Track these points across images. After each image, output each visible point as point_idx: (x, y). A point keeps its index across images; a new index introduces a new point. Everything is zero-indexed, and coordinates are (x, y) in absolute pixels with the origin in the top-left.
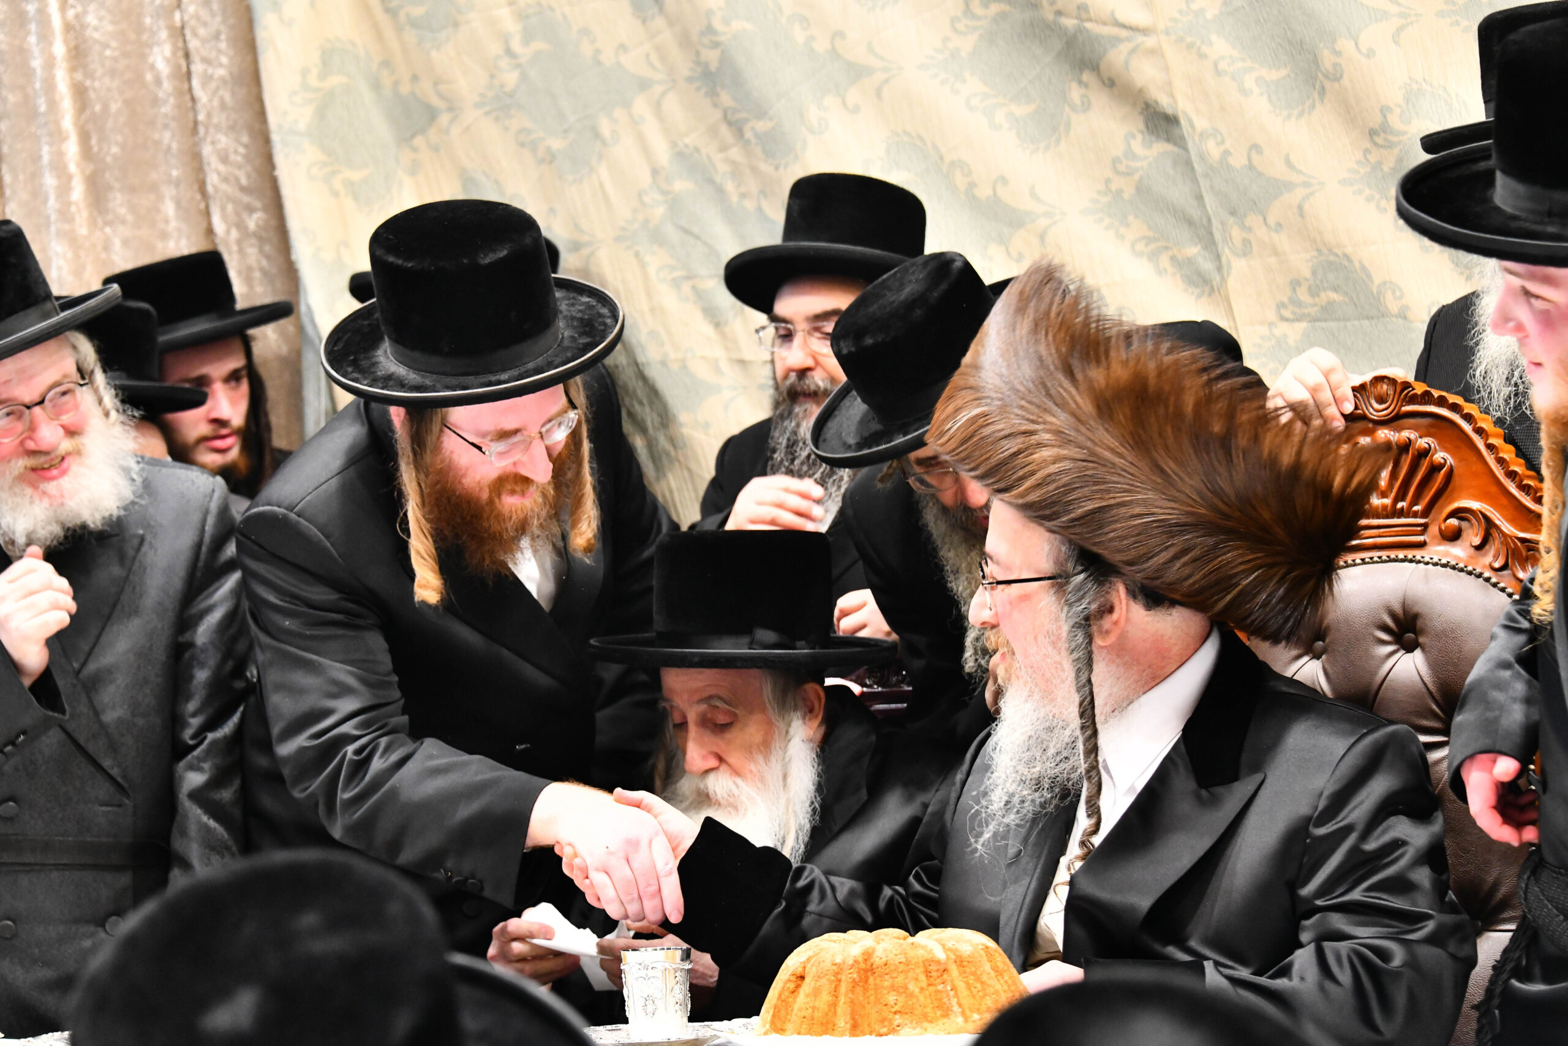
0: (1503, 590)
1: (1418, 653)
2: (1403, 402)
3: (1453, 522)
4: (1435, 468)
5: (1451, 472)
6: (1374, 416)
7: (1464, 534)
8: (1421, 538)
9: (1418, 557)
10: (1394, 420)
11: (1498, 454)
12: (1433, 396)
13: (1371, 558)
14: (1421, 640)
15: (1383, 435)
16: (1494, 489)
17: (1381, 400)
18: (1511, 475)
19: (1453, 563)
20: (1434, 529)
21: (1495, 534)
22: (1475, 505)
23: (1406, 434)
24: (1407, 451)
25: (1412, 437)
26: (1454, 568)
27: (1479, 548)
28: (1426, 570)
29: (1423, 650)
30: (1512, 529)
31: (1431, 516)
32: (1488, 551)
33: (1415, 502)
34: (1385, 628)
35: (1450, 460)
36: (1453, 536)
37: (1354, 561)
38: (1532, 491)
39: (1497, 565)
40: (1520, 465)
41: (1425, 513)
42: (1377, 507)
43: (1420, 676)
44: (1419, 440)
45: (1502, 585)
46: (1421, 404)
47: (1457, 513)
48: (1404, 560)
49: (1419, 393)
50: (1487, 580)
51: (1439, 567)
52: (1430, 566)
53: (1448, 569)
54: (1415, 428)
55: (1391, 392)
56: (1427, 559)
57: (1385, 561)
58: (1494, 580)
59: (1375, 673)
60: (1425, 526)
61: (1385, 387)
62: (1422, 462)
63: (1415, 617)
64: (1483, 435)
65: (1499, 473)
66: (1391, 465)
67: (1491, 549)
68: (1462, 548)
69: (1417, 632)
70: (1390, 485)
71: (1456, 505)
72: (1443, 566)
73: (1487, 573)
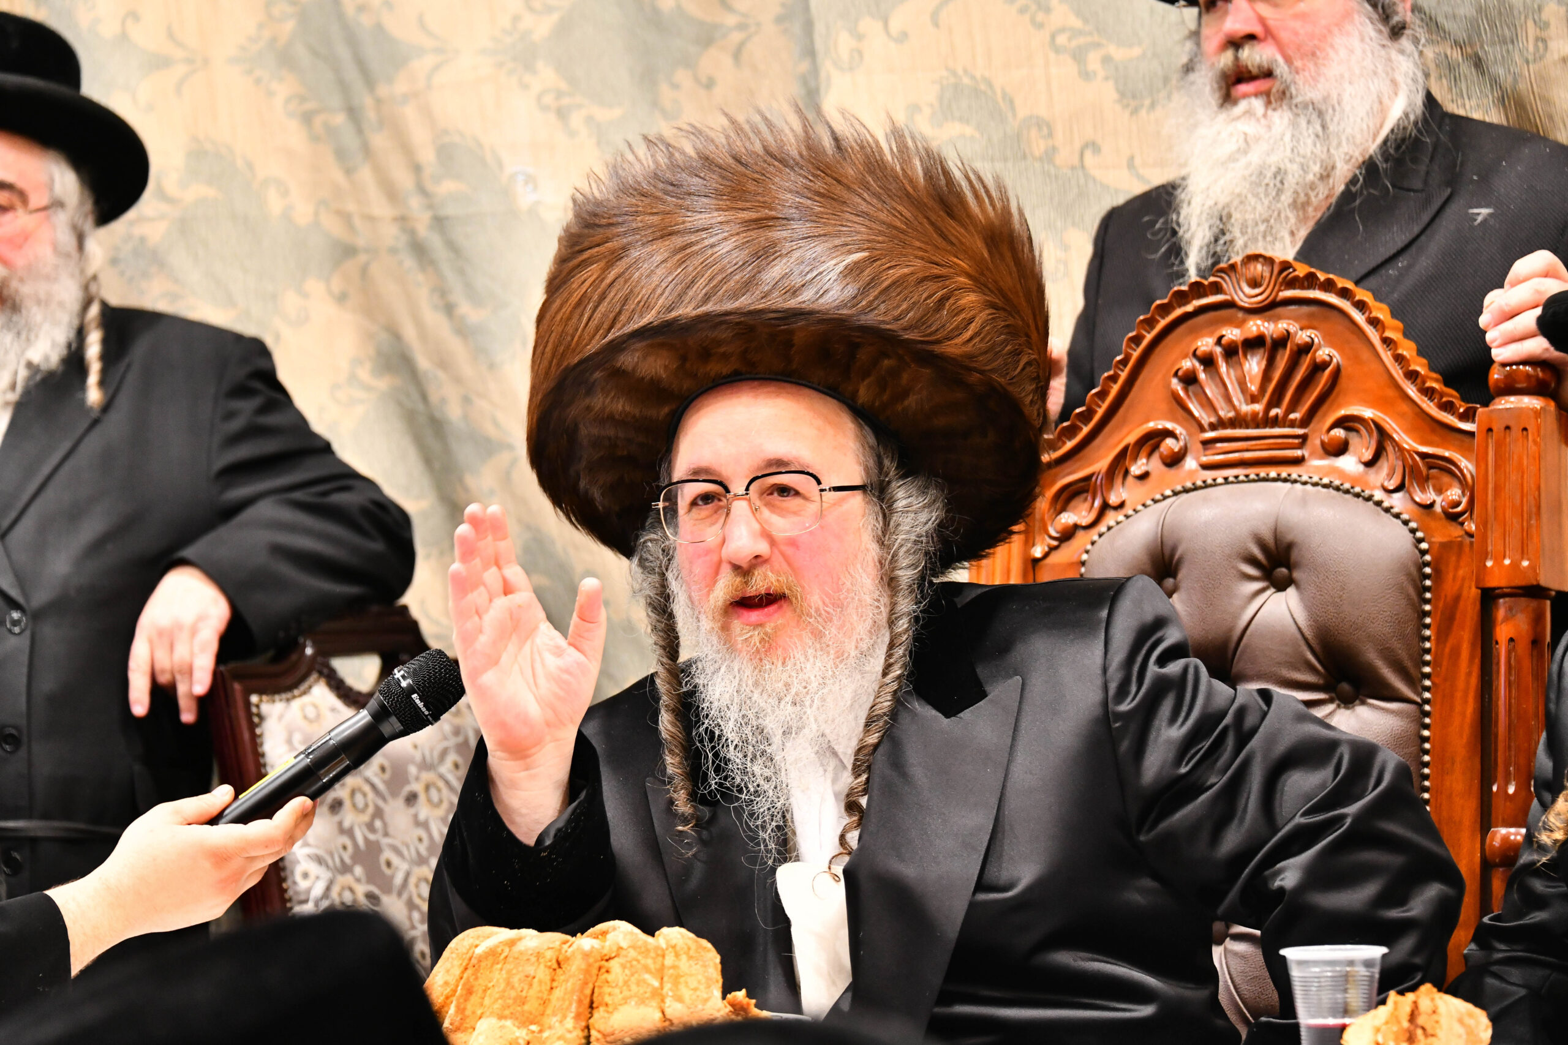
0: (1397, 516)
1: (1291, 591)
2: (1281, 285)
3: (1339, 433)
4: (1318, 367)
5: (1338, 371)
6: (1245, 302)
7: (1351, 448)
8: (1298, 453)
9: (1294, 476)
10: (1269, 308)
11: (1396, 349)
12: (1317, 278)
13: (1236, 477)
14: (1296, 575)
15: (1254, 329)
16: (1391, 393)
17: (1254, 283)
18: (1412, 376)
19: (1337, 483)
20: (1315, 442)
21: (1390, 448)
22: (1368, 413)
23: (1283, 325)
24: (1285, 346)
25: (1292, 329)
26: (1337, 489)
27: (1369, 464)
28: (1304, 492)
29: (1298, 587)
30: (1411, 442)
31: (1312, 425)
32: (1381, 468)
33: (1292, 408)
34: (1252, 561)
35: (1337, 358)
36: (1340, 449)
37: (1214, 480)
38: (1437, 396)
39: (1390, 485)
40: (1421, 365)
41: (1305, 422)
42: (1246, 414)
43: (1294, 619)
44: (1300, 333)
45: (1395, 510)
46: (1303, 288)
47: (1345, 423)
48: (1278, 479)
49: (1301, 275)
50: (1379, 504)
51: (1319, 488)
52: (1309, 487)
53: (1331, 490)
54: (1296, 319)
55: (1267, 274)
56: (1305, 478)
57: (1254, 481)
58: (1386, 504)
59: (1237, 617)
60: (1304, 438)
61: (1259, 267)
62: (1302, 361)
63: (1290, 546)
64: (1379, 326)
65: (1397, 373)
66: (1264, 363)
67: (1384, 466)
68: (1349, 463)
69: (1289, 566)
70: (1263, 388)
71: (1343, 412)
72: (1325, 486)
73: (1379, 495)
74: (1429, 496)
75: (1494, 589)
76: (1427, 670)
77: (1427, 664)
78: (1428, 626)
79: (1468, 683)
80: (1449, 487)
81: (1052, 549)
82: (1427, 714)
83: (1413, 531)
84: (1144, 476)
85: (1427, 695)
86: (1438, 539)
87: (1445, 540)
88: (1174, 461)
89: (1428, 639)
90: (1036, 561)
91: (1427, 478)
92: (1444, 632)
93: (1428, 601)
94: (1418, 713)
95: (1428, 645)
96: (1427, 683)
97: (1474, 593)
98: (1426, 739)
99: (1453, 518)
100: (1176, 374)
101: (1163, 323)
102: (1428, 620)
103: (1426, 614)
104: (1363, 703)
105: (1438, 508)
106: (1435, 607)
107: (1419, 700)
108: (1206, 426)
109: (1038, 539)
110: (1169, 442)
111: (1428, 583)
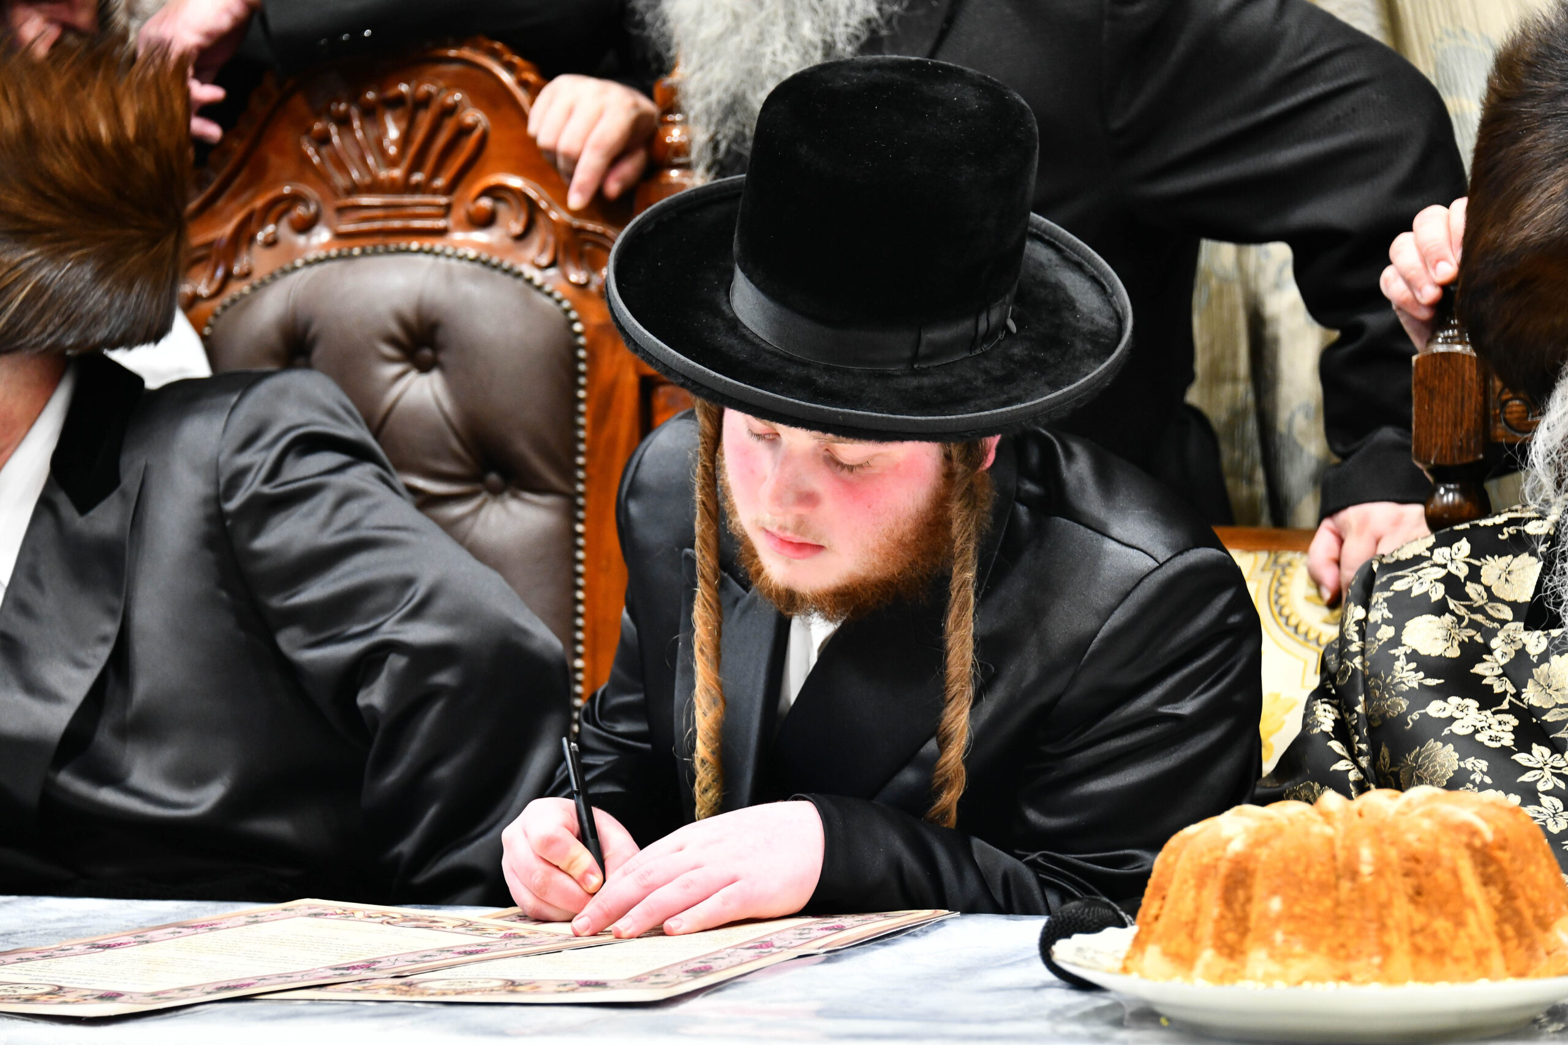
0: (549, 295)
1: (436, 374)
3: (486, 203)
4: (465, 131)
5: (484, 136)
7: (499, 220)
8: (441, 223)
9: (437, 248)
13: (374, 248)
14: (443, 357)
16: (542, 161)
19: (484, 256)
20: (459, 212)
21: (541, 221)
22: (515, 182)
24: (426, 107)
25: (434, 91)
26: (484, 264)
27: (520, 238)
28: (449, 266)
29: (443, 370)
30: (563, 215)
31: (456, 194)
32: (532, 243)
33: (436, 173)
34: (392, 341)
35: (484, 121)
36: (486, 221)
37: (351, 251)
39: (542, 261)
41: (449, 190)
42: (383, 180)
43: (440, 405)
44: (443, 94)
45: (548, 288)
47: (493, 192)
48: (420, 251)
50: (529, 281)
51: (465, 262)
52: (454, 262)
53: (478, 265)
54: (441, 79)
56: (449, 251)
57: (394, 252)
58: (537, 282)
59: (376, 402)
60: (448, 207)
62: (446, 123)
63: (435, 327)
64: (529, 90)
66: (404, 125)
67: (535, 241)
68: (495, 236)
69: (436, 347)
70: (402, 151)
71: (490, 181)
72: (471, 261)
73: (529, 271)
74: (582, 274)
76: (581, 460)
77: (581, 454)
78: (582, 414)
82: (580, 507)
83: (566, 311)
84: (272, 243)
86: (591, 321)
87: (601, 321)
88: (305, 227)
89: (583, 427)
91: (582, 255)
92: (600, 420)
93: (582, 387)
94: (570, 506)
95: (582, 434)
96: (581, 474)
97: (632, 381)
98: (579, 534)
100: (306, 135)
102: (582, 407)
103: (581, 401)
104: (515, 496)
105: (593, 288)
106: (590, 394)
107: (570, 492)
108: (340, 191)
110: (300, 207)
111: (582, 367)
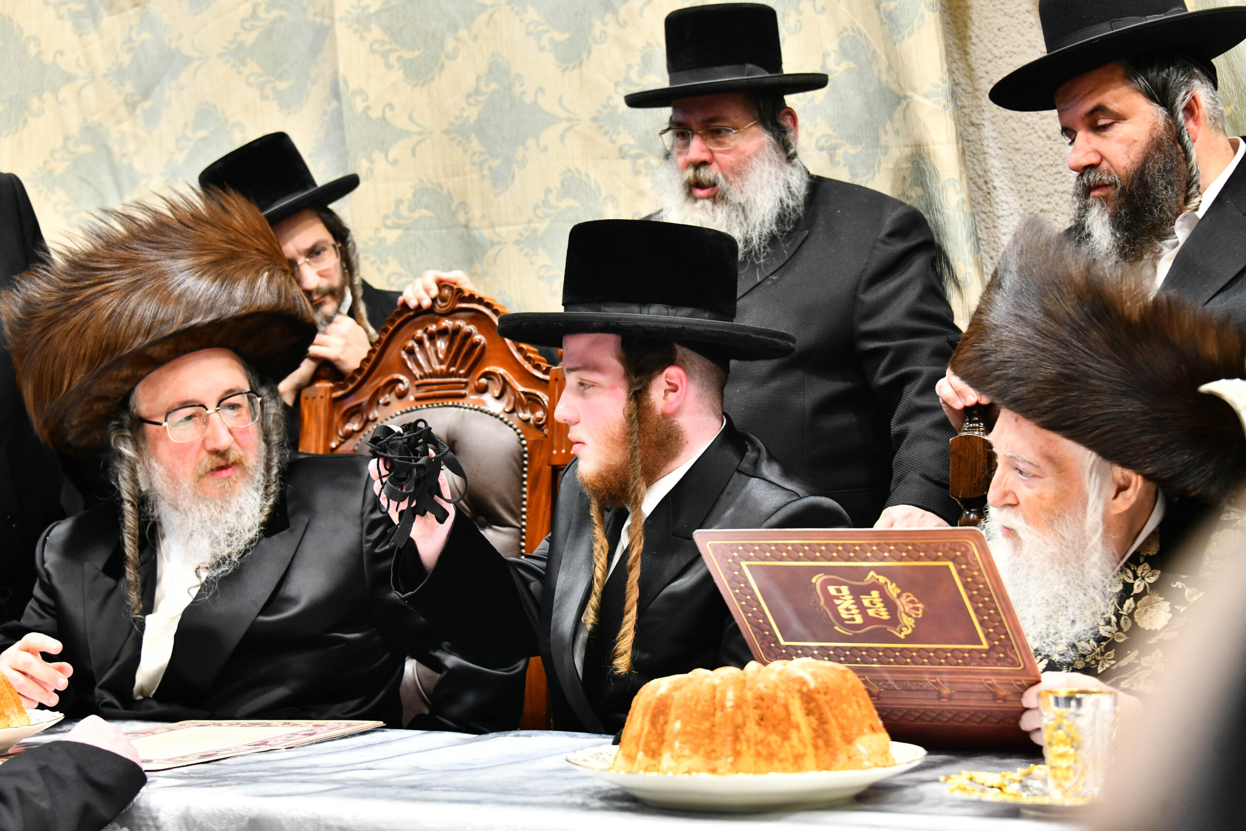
0: (511, 426)
2: (457, 301)
3: (484, 381)
4: (474, 346)
5: (483, 348)
7: (489, 389)
8: (463, 392)
9: (461, 404)
10: (450, 314)
12: (475, 297)
13: (432, 404)
15: (444, 324)
16: (510, 360)
17: (444, 300)
18: (521, 350)
19: (482, 408)
20: (472, 386)
21: (509, 390)
22: (501, 371)
23: (458, 323)
24: (458, 334)
25: (462, 324)
26: (482, 411)
27: (498, 398)
28: (465, 413)
30: (519, 386)
31: (470, 377)
32: (504, 400)
33: (461, 367)
35: (483, 340)
36: (483, 390)
38: (533, 361)
39: (507, 410)
41: (467, 375)
42: (438, 371)
44: (466, 327)
45: (510, 423)
47: (488, 375)
48: (452, 406)
50: (502, 419)
51: (473, 411)
52: (467, 410)
53: (479, 412)
54: (463, 319)
55: (450, 295)
56: (466, 405)
57: (441, 407)
58: (506, 420)
60: (466, 384)
61: (447, 291)
62: (467, 341)
63: (454, 442)
65: (514, 349)
66: (447, 343)
67: (506, 398)
68: (487, 397)
70: (446, 356)
71: (487, 369)
72: (476, 410)
73: (502, 415)
74: (527, 415)
75: (557, 466)
76: (524, 509)
77: (524, 506)
78: (525, 486)
79: (544, 516)
80: (538, 410)
81: (341, 443)
82: (523, 534)
83: (519, 434)
84: (387, 404)
85: (524, 523)
86: (531, 438)
87: (535, 439)
88: (402, 396)
89: (525, 493)
90: (333, 450)
91: (527, 406)
92: (533, 488)
93: (525, 472)
94: (518, 534)
95: (525, 496)
96: (524, 517)
97: (548, 469)
98: (522, 547)
99: (539, 427)
100: (404, 349)
101: (398, 321)
102: (525, 483)
103: (524, 479)
104: (490, 528)
105: (532, 422)
106: (529, 476)
107: (519, 526)
108: (418, 376)
109: (334, 438)
110: (401, 386)
111: (526, 462)
